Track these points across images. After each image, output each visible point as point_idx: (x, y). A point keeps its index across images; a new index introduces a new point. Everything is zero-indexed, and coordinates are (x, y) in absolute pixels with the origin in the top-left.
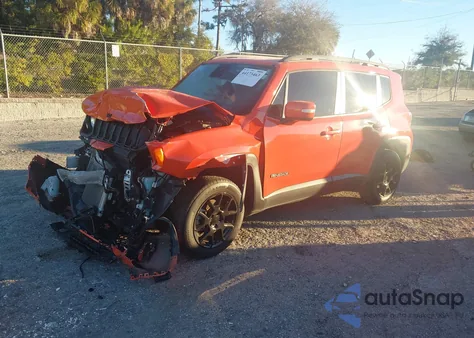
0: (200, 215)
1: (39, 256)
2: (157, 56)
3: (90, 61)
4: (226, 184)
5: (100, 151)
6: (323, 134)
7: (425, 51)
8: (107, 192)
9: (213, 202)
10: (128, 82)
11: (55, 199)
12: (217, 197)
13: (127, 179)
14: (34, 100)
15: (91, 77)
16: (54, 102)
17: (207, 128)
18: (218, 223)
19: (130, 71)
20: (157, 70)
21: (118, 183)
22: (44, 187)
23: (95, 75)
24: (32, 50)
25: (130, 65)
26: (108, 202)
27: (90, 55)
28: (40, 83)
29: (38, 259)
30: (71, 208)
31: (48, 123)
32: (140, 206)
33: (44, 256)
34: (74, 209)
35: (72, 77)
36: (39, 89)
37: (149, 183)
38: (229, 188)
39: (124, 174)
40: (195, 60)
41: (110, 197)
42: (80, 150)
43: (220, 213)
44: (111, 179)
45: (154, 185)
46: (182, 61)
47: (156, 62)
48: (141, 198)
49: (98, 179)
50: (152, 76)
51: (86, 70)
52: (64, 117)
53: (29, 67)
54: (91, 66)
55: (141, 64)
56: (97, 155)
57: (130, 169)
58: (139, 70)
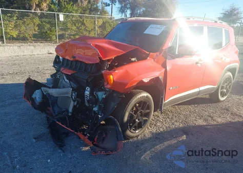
0: (131, 114)
1: (34, 138)
2: (83, 21)
3: (48, 23)
4: (145, 94)
5: (67, 75)
6: (197, 63)
7: (222, 16)
8: (74, 101)
9: (137, 105)
10: (68, 34)
11: (40, 103)
12: (140, 103)
13: (87, 93)
14: (19, 45)
15: (48, 32)
16: (30, 45)
17: (135, 61)
18: (140, 118)
19: (69, 29)
20: (83, 27)
21: (81, 95)
22: (34, 96)
23: (51, 31)
24: (15, 18)
25: (69, 25)
26: (74, 107)
27: (47, 20)
28: (22, 35)
29: (34, 140)
30: (51, 109)
31: (27, 57)
32: (95, 109)
33: (37, 138)
34: (53, 110)
35: (38, 32)
36: (21, 39)
37: (101, 95)
38: (147, 97)
39: (85, 90)
40: (103, 22)
41: (75, 104)
42: (53, 74)
43: (141, 112)
44: (76, 93)
45: (104, 96)
46: (96, 23)
47: (83, 24)
48: (96, 105)
49: (67, 93)
50: (81, 31)
51: (46, 28)
52: (35, 54)
53: (16, 26)
54: (48, 26)
55: (75, 25)
56: (65, 77)
57: (89, 87)
58: (74, 28)
